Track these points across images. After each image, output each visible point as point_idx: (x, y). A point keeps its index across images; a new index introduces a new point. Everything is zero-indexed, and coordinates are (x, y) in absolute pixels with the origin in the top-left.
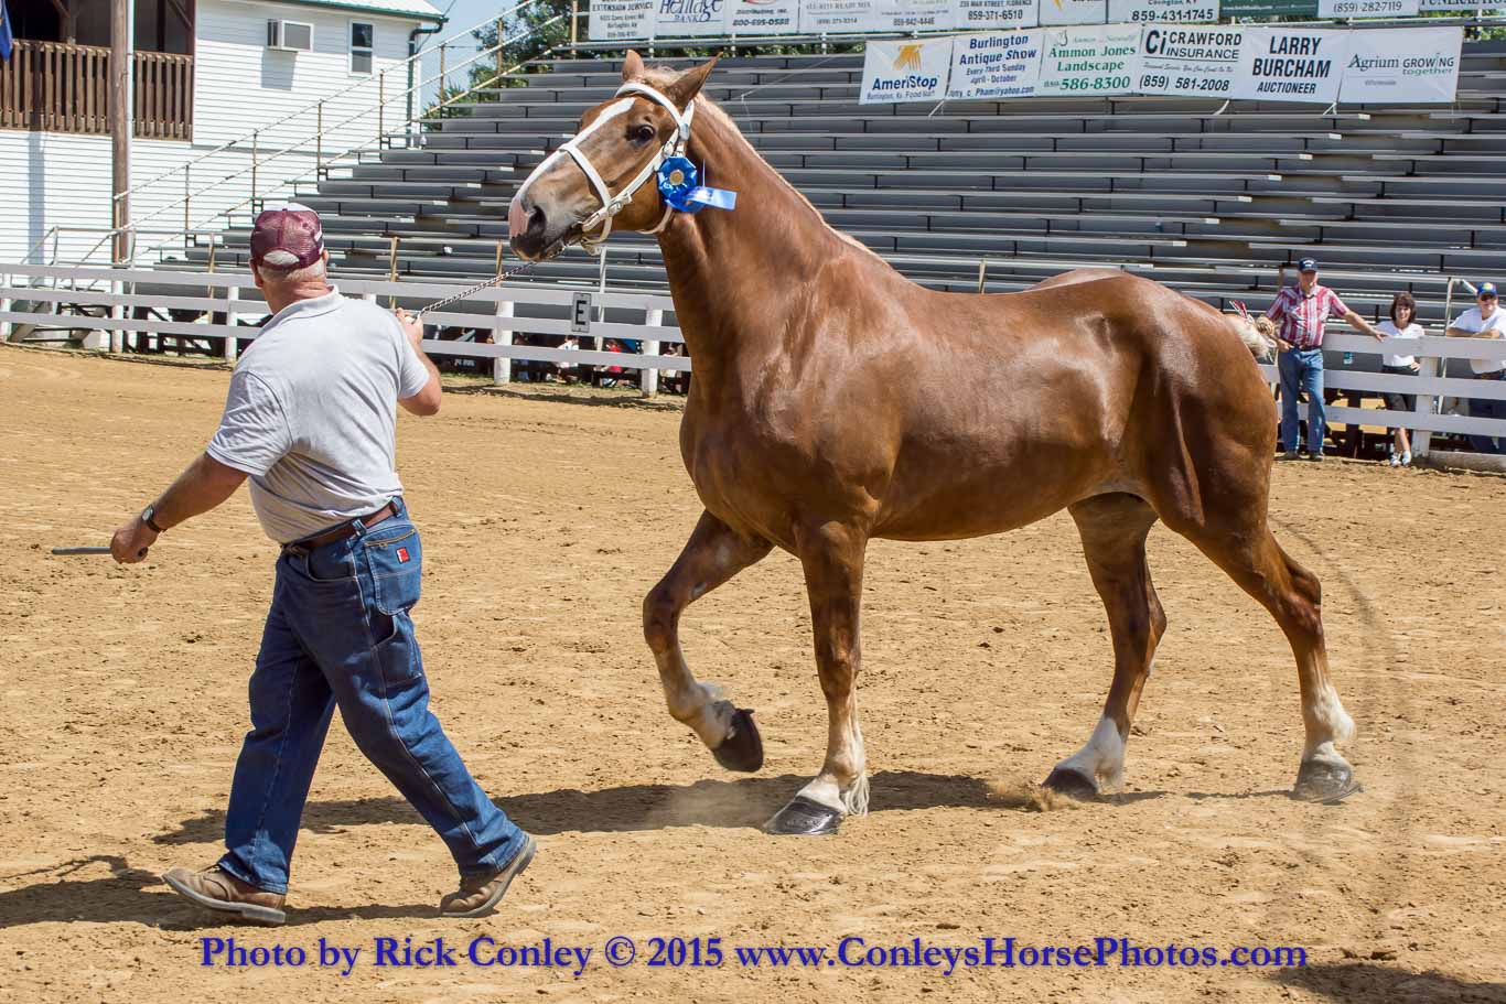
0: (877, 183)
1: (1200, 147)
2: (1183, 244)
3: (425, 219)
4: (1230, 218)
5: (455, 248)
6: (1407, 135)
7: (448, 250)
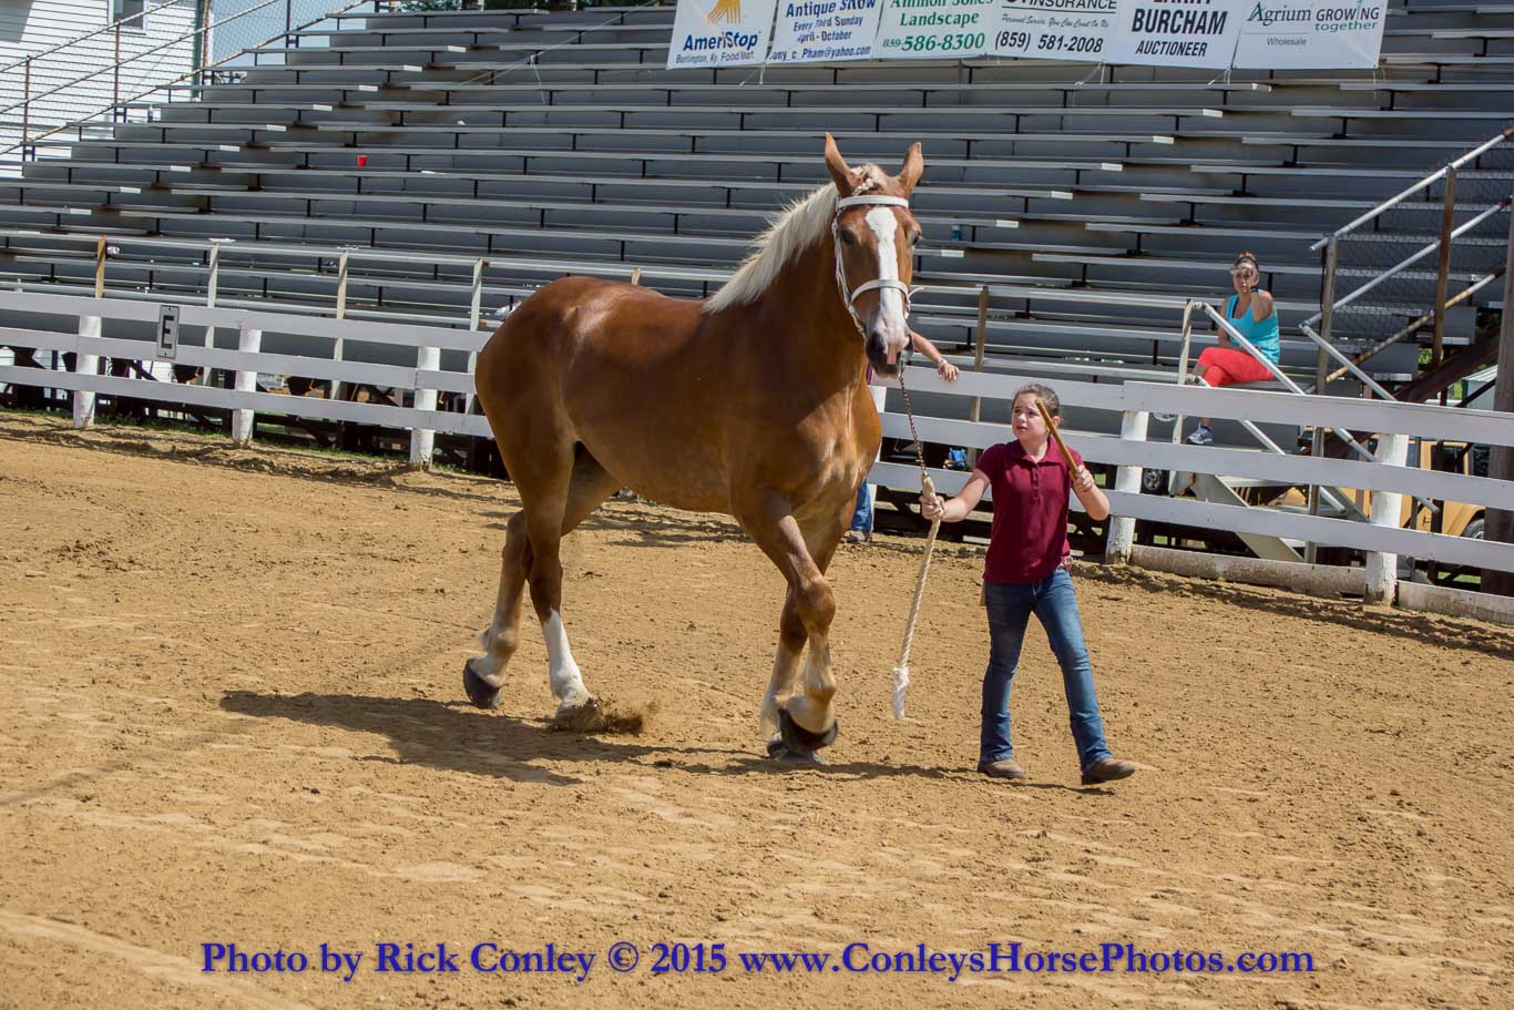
0: (644, 170)
1: (1060, 126)
2: (960, 254)
3: (107, 212)
4: (1034, 220)
5: (123, 248)
6: (1298, 111)
7: (113, 250)
